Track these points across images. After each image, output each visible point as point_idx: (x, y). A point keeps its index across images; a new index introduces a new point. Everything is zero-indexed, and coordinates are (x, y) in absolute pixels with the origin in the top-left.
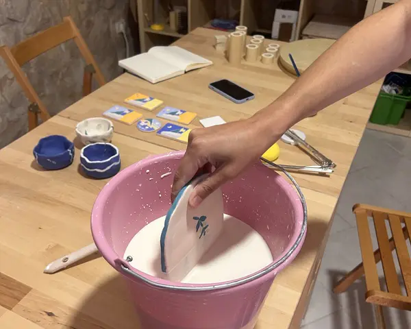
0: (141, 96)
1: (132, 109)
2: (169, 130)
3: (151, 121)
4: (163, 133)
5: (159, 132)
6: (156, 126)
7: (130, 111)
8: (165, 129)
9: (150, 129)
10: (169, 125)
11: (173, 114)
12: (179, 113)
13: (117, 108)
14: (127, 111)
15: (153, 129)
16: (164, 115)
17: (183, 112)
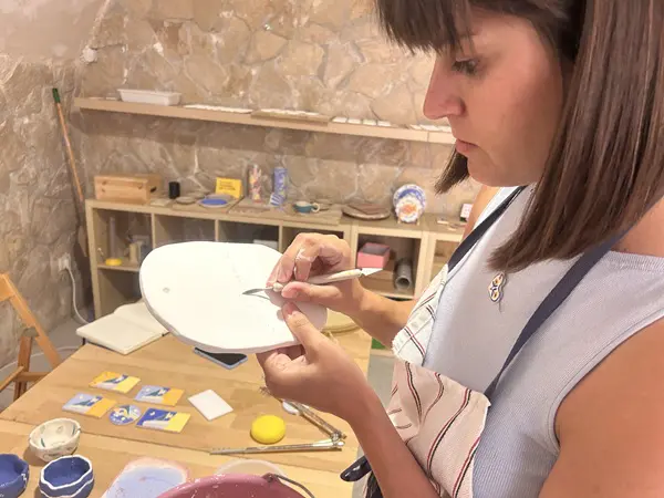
0: (111, 376)
1: (101, 395)
2: (152, 418)
3: (127, 408)
4: (146, 423)
5: (141, 422)
6: (135, 414)
7: (100, 398)
8: (147, 417)
9: (127, 420)
10: (151, 411)
11: (155, 394)
12: (162, 392)
13: (82, 398)
14: (94, 400)
15: (131, 419)
16: (145, 398)
17: (167, 390)
